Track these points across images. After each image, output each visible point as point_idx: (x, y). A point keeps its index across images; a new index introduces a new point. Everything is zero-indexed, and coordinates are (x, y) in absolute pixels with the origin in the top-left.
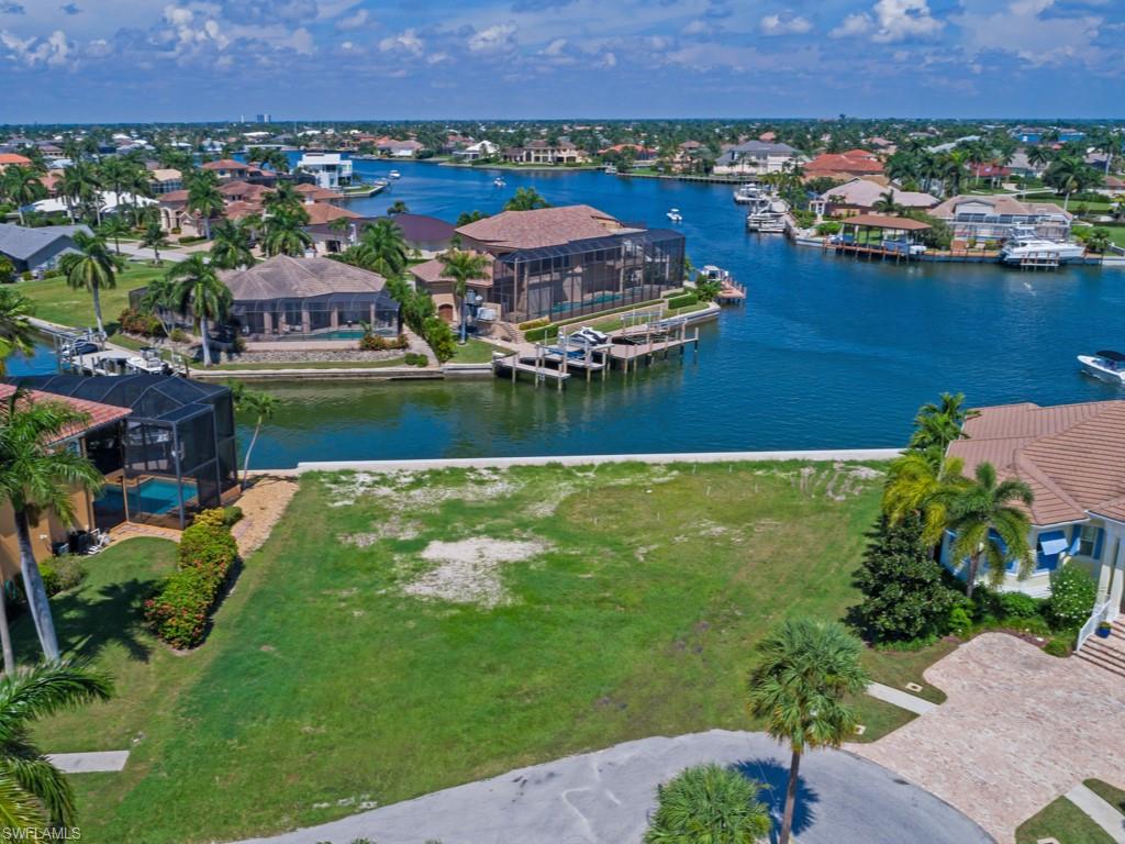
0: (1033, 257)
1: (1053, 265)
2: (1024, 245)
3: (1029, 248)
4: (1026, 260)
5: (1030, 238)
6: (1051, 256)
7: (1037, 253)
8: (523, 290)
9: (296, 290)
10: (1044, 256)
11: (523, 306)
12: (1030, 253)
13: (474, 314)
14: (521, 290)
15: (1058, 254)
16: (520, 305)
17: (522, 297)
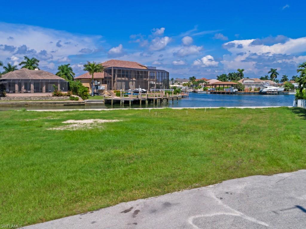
0: (270, 90)
1: (276, 93)
2: (267, 88)
3: (268, 88)
4: (268, 92)
5: (268, 86)
6: (275, 90)
7: (271, 90)
8: (115, 82)
9: (29, 77)
10: (273, 90)
11: (115, 88)
12: (269, 89)
13: (97, 88)
14: (114, 82)
15: (277, 90)
16: (114, 87)
17: (114, 85)
